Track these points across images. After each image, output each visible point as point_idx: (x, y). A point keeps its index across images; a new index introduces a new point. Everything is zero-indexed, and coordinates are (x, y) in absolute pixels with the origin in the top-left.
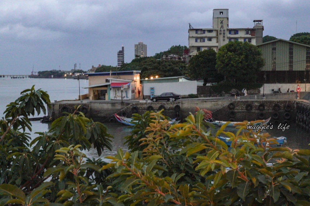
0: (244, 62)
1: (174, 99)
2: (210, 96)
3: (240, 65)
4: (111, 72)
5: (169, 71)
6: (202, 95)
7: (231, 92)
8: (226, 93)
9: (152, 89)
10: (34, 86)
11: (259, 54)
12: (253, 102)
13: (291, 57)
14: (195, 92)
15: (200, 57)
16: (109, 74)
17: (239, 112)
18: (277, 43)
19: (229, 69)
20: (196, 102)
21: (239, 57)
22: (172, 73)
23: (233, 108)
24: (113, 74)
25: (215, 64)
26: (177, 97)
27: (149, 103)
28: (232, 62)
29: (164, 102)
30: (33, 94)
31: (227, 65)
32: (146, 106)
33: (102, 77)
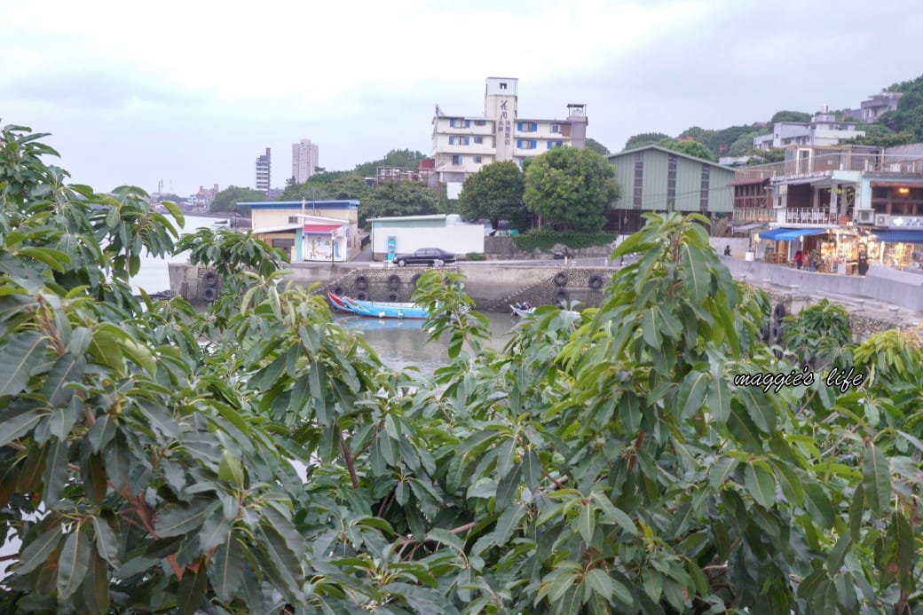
0: (582, 189)
1: (442, 262)
2: (510, 258)
3: (575, 196)
4: (304, 202)
5: (412, 202)
6: (495, 256)
7: (553, 250)
8: (543, 251)
9: (392, 239)
11: (610, 174)
12: (602, 271)
13: (672, 184)
14: (480, 249)
15: (487, 176)
16: (299, 206)
17: (575, 292)
18: (645, 155)
19: (553, 204)
20: (488, 270)
21: (574, 180)
22: (419, 208)
23: (564, 284)
24: (308, 206)
25: (522, 190)
26: (448, 258)
27: (391, 270)
28: (559, 189)
29: (423, 268)
31: (548, 195)
32: (385, 276)
33: (282, 211)
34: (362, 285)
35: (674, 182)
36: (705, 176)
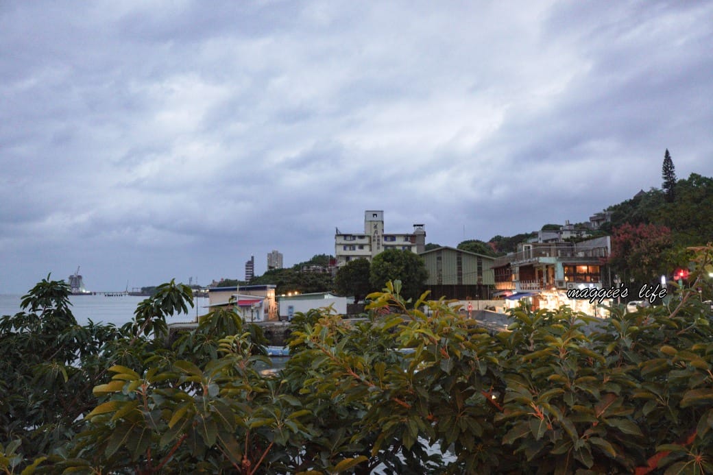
0: (404, 274)
4: (238, 287)
5: (311, 285)
6: (354, 315)
9: (291, 308)
10: (174, 279)
11: (421, 264)
13: (460, 269)
14: (344, 312)
15: (351, 268)
16: (235, 289)
18: (443, 253)
22: (315, 289)
24: (241, 289)
25: (369, 276)
27: (287, 326)
30: (173, 289)
32: (282, 330)
33: (227, 293)
34: (269, 336)
35: (461, 268)
36: (480, 264)
